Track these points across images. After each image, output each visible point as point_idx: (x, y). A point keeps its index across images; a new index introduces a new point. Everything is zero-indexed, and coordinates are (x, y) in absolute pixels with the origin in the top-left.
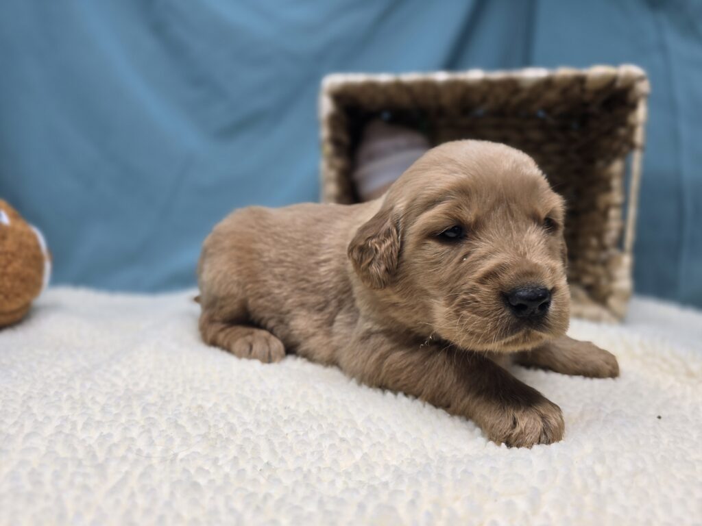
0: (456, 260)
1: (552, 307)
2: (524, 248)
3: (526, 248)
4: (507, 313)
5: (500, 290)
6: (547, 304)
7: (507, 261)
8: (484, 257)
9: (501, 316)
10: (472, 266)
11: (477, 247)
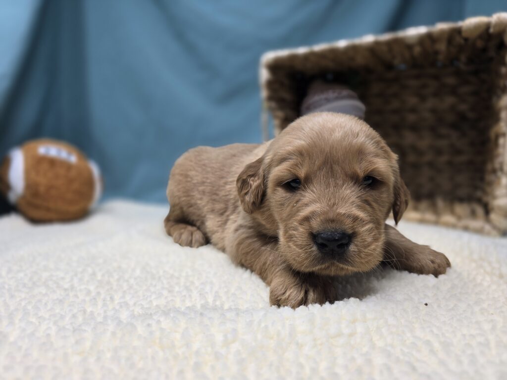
0: (291, 205)
1: (352, 248)
2: (335, 200)
3: (337, 201)
4: (315, 248)
5: (310, 231)
6: (348, 244)
7: (319, 209)
8: (307, 205)
9: (310, 250)
10: (298, 211)
11: (304, 196)
